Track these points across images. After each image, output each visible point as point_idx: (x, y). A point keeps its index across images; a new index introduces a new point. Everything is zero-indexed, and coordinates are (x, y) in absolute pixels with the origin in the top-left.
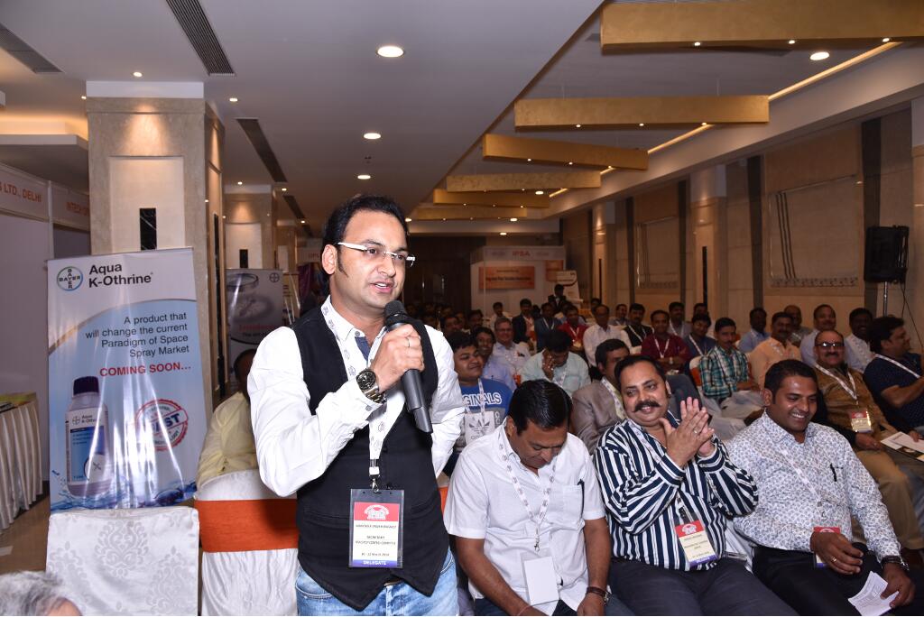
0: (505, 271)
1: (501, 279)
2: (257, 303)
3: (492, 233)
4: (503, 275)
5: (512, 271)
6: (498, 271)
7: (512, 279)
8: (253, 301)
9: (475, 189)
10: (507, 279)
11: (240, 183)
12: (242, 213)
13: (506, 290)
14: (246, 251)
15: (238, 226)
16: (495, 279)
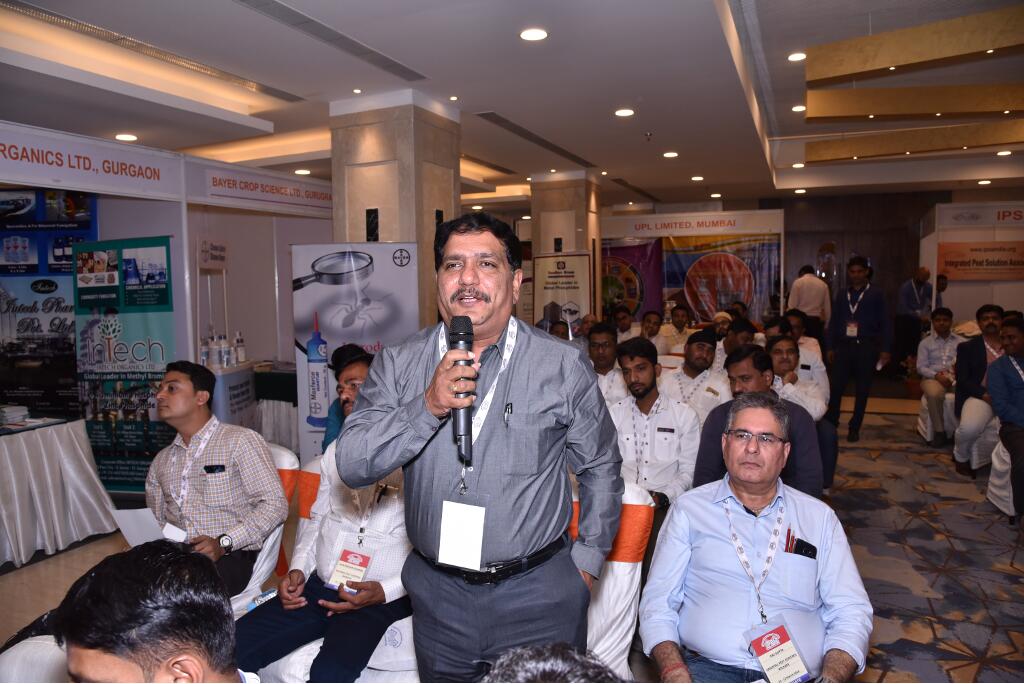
0: (986, 250)
1: (980, 263)
2: (373, 304)
3: (961, 182)
4: (980, 256)
5: (1001, 249)
6: (972, 250)
7: (999, 263)
8: (367, 301)
9: (869, 67)
10: (989, 263)
11: (357, 91)
12: (369, 146)
13: (987, 282)
14: (375, 212)
15: (364, 170)
16: (963, 263)
